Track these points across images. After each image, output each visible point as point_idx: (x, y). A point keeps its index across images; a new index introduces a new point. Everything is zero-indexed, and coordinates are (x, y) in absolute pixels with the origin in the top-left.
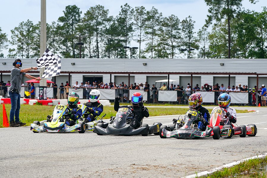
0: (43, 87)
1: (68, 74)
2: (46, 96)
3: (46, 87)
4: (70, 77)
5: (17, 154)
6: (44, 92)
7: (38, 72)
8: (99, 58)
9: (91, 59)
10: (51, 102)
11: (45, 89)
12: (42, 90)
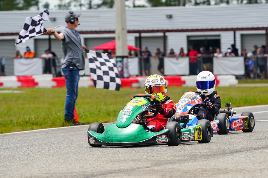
0: (123, 57)
1: (161, 34)
2: (128, 73)
3: (127, 57)
4: (165, 38)
5: (110, 167)
6: (125, 66)
7: (113, 32)
8: (209, 4)
9: (197, 7)
10: (137, 81)
11: (125, 60)
12: (120, 61)
